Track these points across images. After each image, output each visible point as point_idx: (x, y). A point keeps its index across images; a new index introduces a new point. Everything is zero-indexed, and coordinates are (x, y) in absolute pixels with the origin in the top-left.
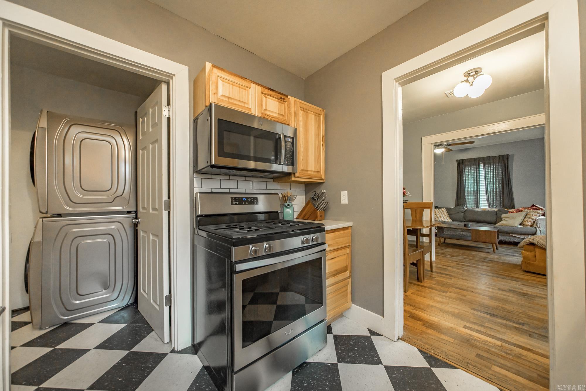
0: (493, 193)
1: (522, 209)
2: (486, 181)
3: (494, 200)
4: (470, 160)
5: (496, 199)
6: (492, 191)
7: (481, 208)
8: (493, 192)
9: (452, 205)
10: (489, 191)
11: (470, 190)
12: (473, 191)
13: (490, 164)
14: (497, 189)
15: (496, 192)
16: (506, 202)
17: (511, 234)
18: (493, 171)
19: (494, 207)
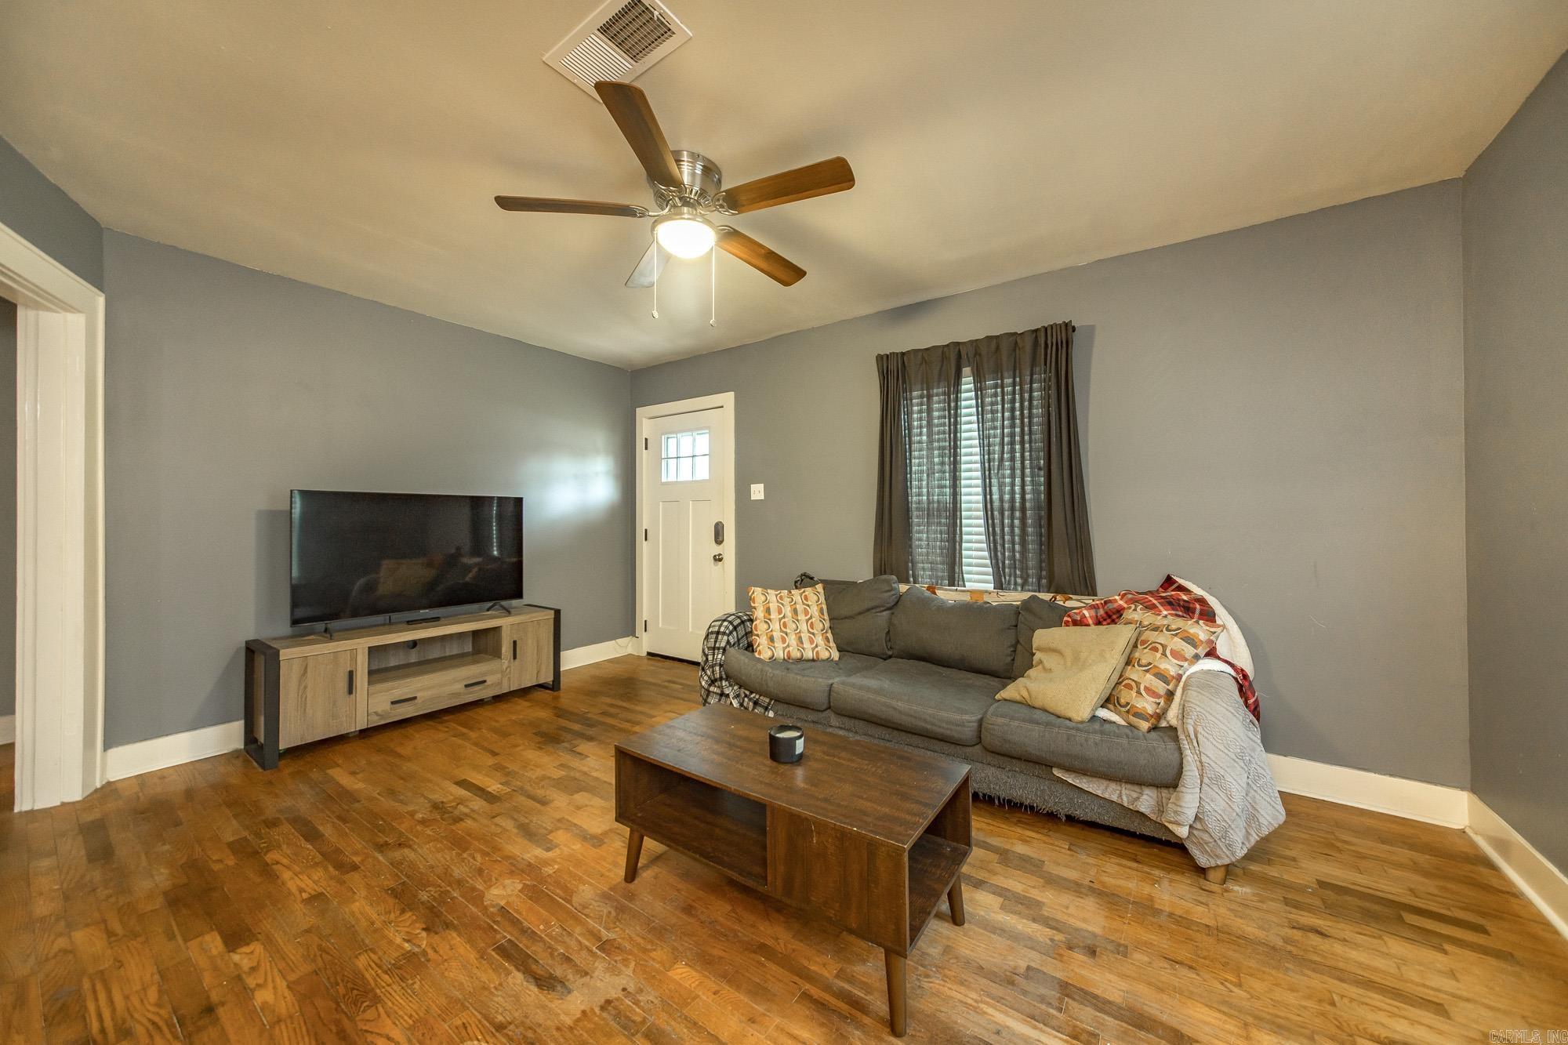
0: (1012, 518)
1: (1121, 602)
2: (986, 457)
3: (1017, 547)
4: (924, 355)
5: (1023, 543)
6: (1006, 506)
7: (969, 585)
8: (1012, 509)
9: (862, 570)
10: (996, 504)
11: (925, 498)
12: (936, 505)
13: (998, 372)
14: (1028, 497)
15: (1023, 509)
16: (1063, 564)
17: (1057, 772)
18: (1013, 410)
19: (1016, 584)
